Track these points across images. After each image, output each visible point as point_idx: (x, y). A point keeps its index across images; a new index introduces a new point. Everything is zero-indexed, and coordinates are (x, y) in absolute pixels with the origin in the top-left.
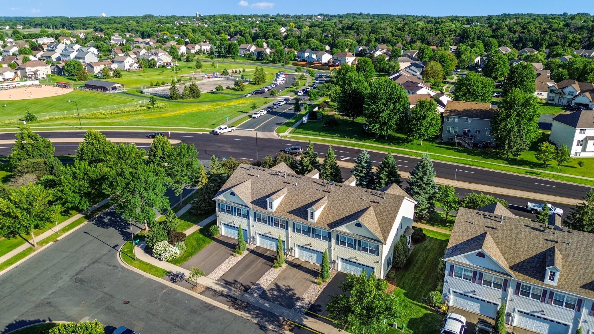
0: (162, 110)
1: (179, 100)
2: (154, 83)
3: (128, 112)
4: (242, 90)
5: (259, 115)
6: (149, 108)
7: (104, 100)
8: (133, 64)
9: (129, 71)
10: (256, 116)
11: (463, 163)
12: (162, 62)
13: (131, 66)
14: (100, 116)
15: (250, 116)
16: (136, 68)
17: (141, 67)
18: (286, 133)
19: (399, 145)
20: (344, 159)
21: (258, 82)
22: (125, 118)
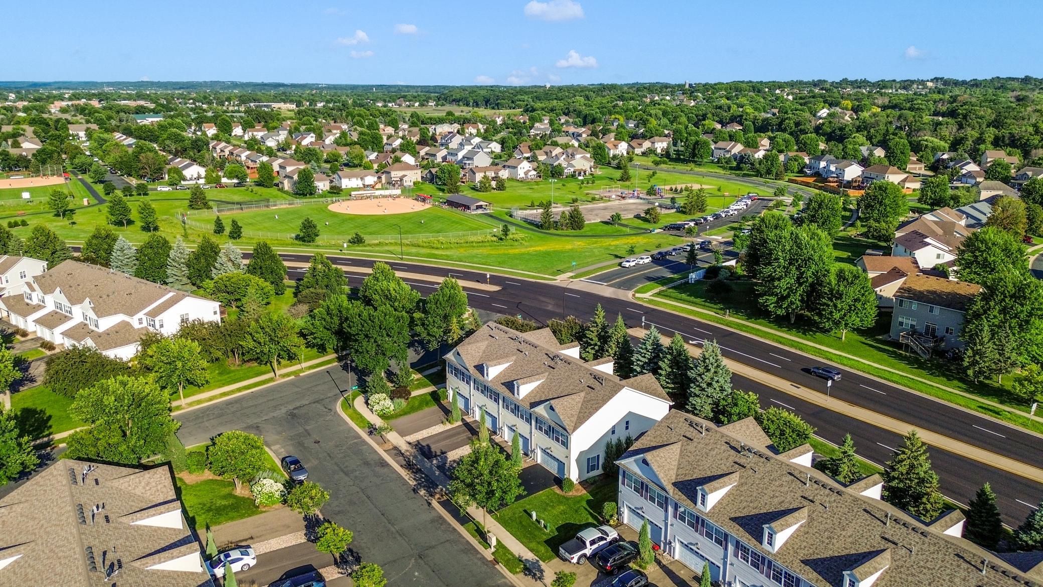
0: (516, 243)
1: (552, 231)
2: (536, 203)
3: (472, 242)
4: (655, 222)
5: (632, 264)
6: (501, 239)
7: (457, 223)
8: (529, 171)
9: (522, 181)
10: (627, 265)
11: (879, 377)
12: (572, 170)
13: (526, 173)
14: (435, 246)
15: (620, 264)
16: (533, 177)
17: (540, 177)
18: (647, 295)
19: (804, 333)
20: (694, 342)
21: (690, 210)
22: (462, 250)
